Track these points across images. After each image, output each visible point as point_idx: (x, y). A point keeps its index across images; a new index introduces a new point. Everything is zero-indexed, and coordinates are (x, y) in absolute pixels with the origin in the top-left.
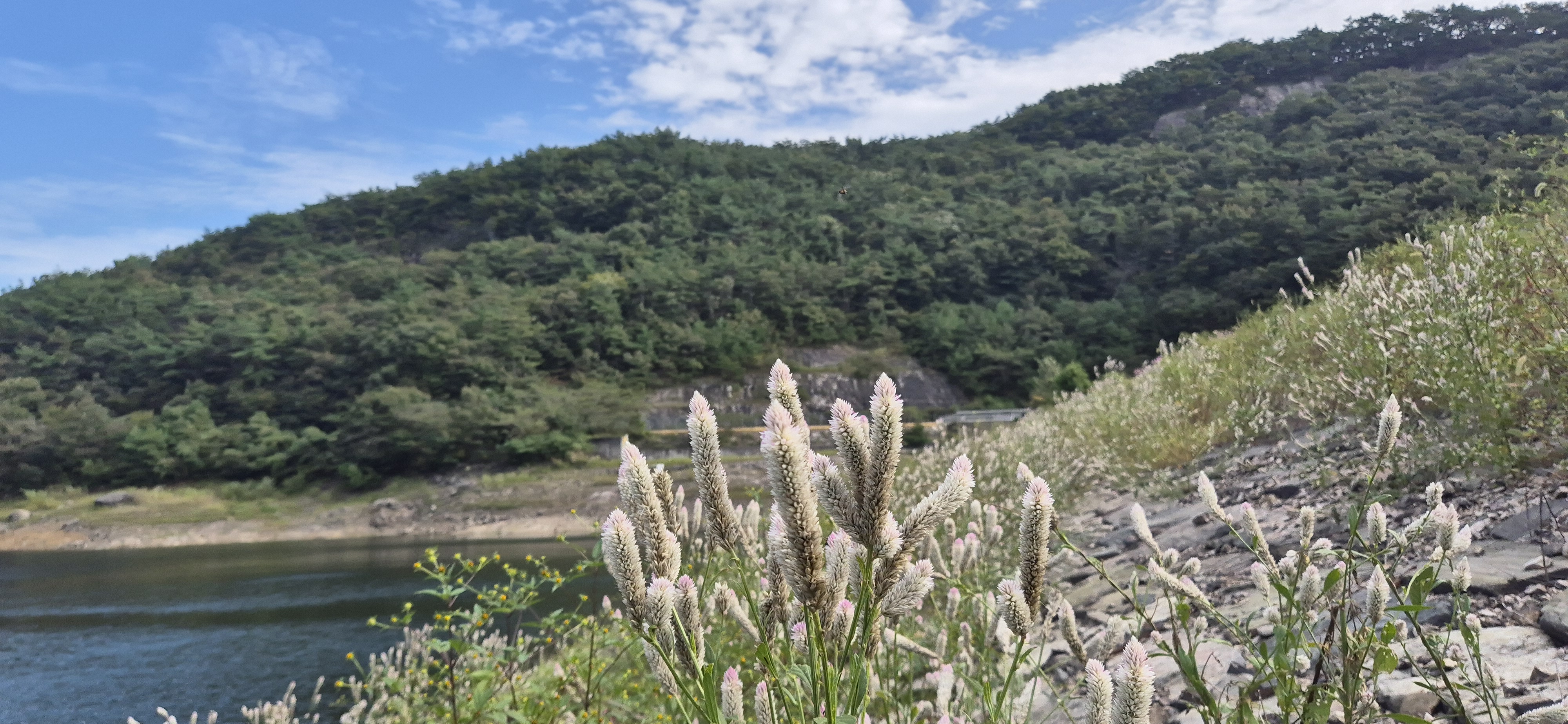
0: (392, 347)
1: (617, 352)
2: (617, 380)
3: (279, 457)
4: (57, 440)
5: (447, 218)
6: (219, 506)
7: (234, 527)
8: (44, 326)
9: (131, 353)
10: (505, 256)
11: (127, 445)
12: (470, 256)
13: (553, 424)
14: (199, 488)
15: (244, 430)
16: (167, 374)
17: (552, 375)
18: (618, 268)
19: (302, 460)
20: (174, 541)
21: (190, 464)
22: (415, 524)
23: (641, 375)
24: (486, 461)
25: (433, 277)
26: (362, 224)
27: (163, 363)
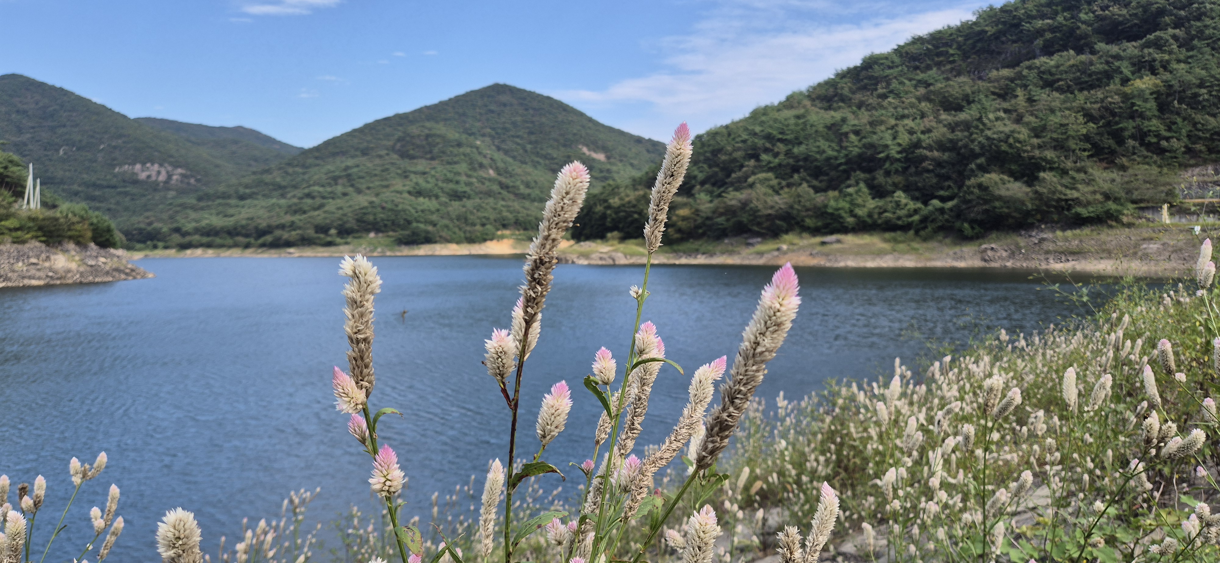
0: (982, 146)
1: (1154, 140)
2: (1155, 162)
3: (916, 218)
4: (791, 207)
5: (1003, 43)
6: (886, 246)
7: (899, 258)
8: (770, 142)
9: (818, 156)
10: (1054, 70)
11: (830, 210)
12: (1025, 72)
13: (1107, 197)
14: (871, 235)
15: (891, 202)
16: (842, 168)
17: (1101, 160)
18: (1154, 72)
19: (931, 219)
20: (871, 264)
21: (864, 222)
22: (1011, 261)
23: (1176, 158)
24: (1057, 222)
25: (997, 91)
26: (938, 55)
27: (838, 162)
